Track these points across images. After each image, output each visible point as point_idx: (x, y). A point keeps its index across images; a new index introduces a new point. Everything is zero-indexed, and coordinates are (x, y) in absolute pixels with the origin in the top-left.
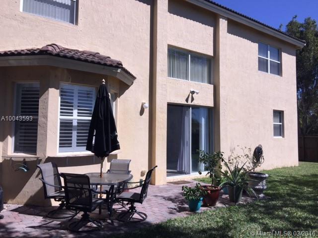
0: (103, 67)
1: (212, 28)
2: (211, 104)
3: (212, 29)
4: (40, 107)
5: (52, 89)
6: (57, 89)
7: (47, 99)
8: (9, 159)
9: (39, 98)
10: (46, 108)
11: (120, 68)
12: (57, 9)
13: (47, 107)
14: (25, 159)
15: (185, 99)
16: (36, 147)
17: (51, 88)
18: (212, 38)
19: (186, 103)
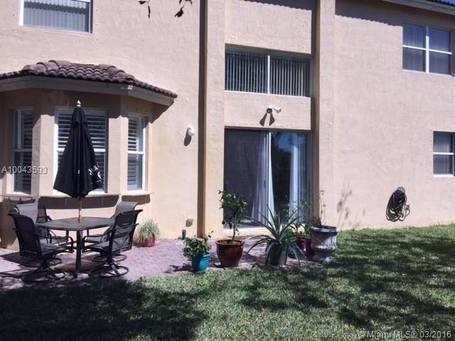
0: (105, 84)
1: (310, 12)
2: (306, 125)
3: (308, 14)
4: (33, 138)
5: (45, 115)
6: (51, 115)
7: (39, 128)
8: (7, 198)
9: (32, 127)
10: (38, 139)
11: (130, 84)
12: (68, 16)
13: (40, 138)
14: (20, 199)
15: (260, 120)
16: (30, 185)
17: (43, 114)
18: (310, 27)
19: (260, 126)
